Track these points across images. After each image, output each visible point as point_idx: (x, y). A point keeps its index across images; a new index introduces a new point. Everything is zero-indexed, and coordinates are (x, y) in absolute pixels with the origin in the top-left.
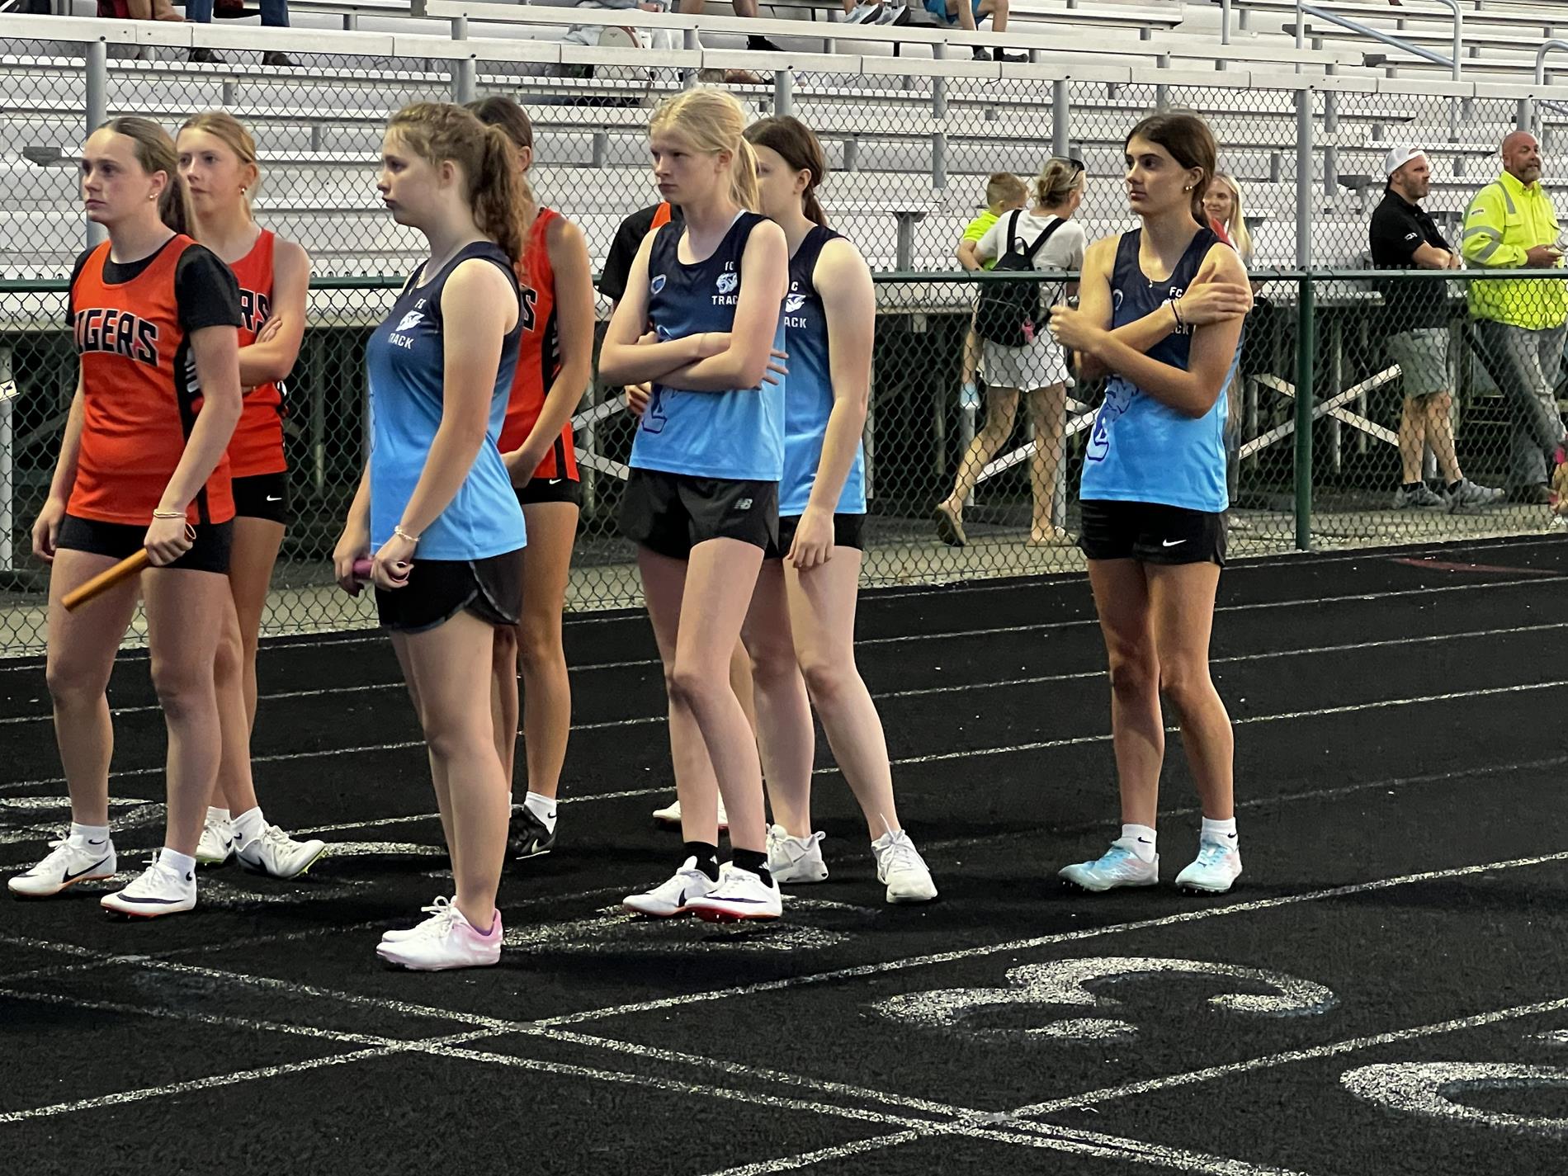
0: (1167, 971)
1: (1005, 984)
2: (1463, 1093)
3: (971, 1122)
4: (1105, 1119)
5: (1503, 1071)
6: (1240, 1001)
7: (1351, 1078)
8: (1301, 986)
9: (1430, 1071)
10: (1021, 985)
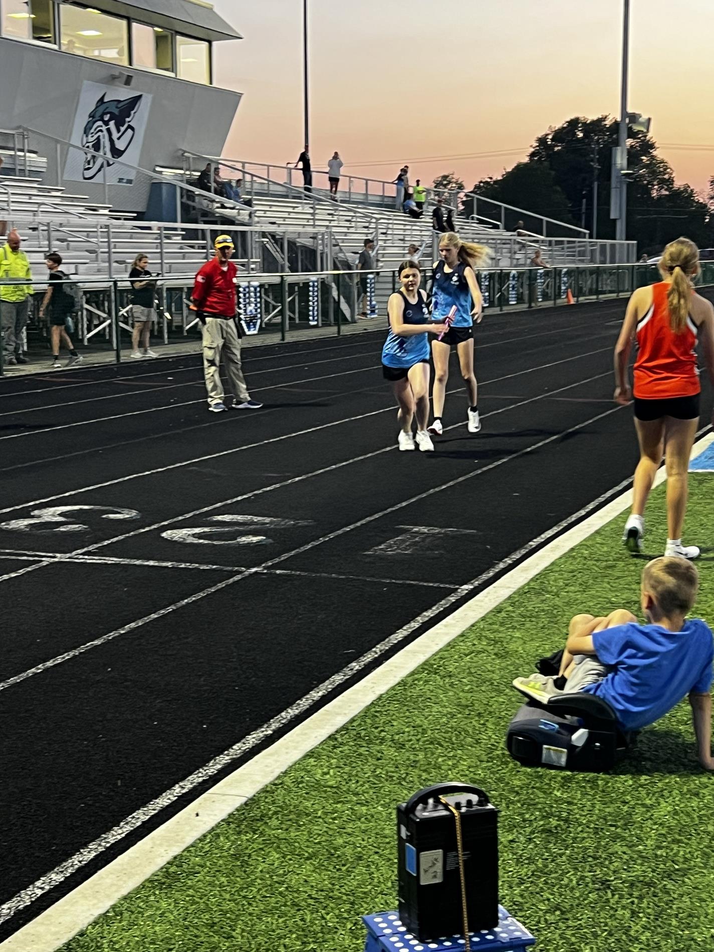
0: (81, 509)
1: (33, 517)
2: (199, 536)
3: (60, 557)
4: (101, 552)
5: (206, 530)
6: (112, 516)
7: (164, 535)
8: (126, 511)
9: (185, 531)
10: (39, 517)
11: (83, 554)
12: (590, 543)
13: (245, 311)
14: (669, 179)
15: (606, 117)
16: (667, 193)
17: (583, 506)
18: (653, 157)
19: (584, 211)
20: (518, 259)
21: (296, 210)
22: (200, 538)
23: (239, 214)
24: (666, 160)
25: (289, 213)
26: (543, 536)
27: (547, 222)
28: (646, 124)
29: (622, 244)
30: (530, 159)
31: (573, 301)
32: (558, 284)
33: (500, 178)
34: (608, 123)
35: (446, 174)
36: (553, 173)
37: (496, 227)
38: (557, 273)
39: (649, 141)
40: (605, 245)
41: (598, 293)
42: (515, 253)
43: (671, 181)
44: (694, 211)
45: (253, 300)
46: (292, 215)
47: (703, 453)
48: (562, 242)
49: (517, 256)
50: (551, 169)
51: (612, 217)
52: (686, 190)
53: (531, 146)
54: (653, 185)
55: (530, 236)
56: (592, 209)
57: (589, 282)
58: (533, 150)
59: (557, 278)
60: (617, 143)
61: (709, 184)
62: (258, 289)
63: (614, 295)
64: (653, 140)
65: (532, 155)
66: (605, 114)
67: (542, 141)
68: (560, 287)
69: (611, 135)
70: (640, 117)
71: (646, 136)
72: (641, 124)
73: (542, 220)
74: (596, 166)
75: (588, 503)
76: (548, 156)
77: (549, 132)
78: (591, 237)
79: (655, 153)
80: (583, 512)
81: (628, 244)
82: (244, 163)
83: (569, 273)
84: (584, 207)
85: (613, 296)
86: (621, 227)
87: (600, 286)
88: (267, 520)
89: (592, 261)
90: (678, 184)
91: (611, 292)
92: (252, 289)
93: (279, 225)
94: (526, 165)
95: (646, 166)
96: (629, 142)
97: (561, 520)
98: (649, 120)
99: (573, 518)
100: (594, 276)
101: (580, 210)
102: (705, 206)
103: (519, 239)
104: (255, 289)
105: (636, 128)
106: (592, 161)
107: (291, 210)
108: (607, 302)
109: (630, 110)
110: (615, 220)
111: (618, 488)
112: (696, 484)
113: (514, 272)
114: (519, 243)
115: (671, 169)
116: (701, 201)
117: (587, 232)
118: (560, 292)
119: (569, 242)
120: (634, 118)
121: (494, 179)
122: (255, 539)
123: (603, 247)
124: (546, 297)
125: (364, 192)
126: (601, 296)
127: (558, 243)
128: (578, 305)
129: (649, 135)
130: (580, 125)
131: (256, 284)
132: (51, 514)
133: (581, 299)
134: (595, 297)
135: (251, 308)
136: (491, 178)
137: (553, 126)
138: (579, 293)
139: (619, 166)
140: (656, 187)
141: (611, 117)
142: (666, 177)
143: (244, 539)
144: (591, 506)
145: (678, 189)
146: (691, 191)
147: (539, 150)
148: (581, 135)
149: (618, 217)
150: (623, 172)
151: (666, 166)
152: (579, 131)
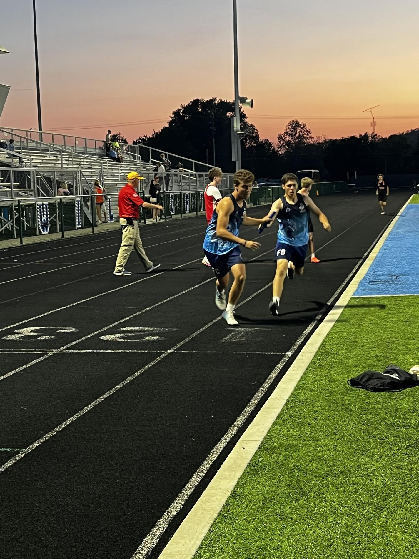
1: (17, 333)
3: (55, 351)
5: (123, 335)
6: (62, 331)
7: (102, 338)
8: (68, 328)
9: (112, 336)
10: (21, 333)
11: (66, 349)
13: (41, 220)
15: (215, 98)
16: (255, 145)
18: (245, 123)
19: (207, 156)
21: (46, 158)
22: (123, 339)
23: (13, 161)
24: (253, 124)
25: (42, 160)
27: (195, 163)
28: (251, 104)
30: (170, 125)
33: (151, 136)
34: (217, 102)
35: (115, 134)
36: (186, 133)
43: (257, 137)
45: (45, 213)
46: (44, 161)
47: (358, 288)
51: (233, 160)
52: (266, 143)
53: (170, 117)
54: (247, 140)
58: (171, 119)
61: (277, 139)
62: (48, 206)
64: (245, 112)
65: (171, 123)
66: (214, 97)
67: (176, 113)
70: (247, 99)
72: (248, 103)
73: (192, 162)
74: (214, 129)
76: (181, 123)
77: (180, 108)
79: (246, 120)
82: (12, 130)
84: (207, 153)
86: (238, 165)
88: (152, 329)
90: (261, 138)
92: (44, 206)
93: (39, 167)
94: (168, 128)
98: (252, 101)
101: (205, 156)
103: (181, 174)
104: (46, 206)
106: (210, 126)
107: (42, 158)
109: (240, 95)
110: (235, 162)
115: (257, 130)
116: (275, 149)
121: (148, 137)
122: (155, 338)
125: (85, 146)
130: (199, 104)
131: (46, 203)
132: (26, 331)
135: (44, 218)
136: (146, 137)
137: (183, 104)
139: (235, 129)
140: (248, 141)
141: (218, 99)
142: (254, 135)
143: (148, 338)
145: (262, 142)
146: (270, 143)
147: (175, 119)
148: (201, 110)
149: (236, 160)
150: (238, 132)
151: (254, 128)
152: (199, 107)
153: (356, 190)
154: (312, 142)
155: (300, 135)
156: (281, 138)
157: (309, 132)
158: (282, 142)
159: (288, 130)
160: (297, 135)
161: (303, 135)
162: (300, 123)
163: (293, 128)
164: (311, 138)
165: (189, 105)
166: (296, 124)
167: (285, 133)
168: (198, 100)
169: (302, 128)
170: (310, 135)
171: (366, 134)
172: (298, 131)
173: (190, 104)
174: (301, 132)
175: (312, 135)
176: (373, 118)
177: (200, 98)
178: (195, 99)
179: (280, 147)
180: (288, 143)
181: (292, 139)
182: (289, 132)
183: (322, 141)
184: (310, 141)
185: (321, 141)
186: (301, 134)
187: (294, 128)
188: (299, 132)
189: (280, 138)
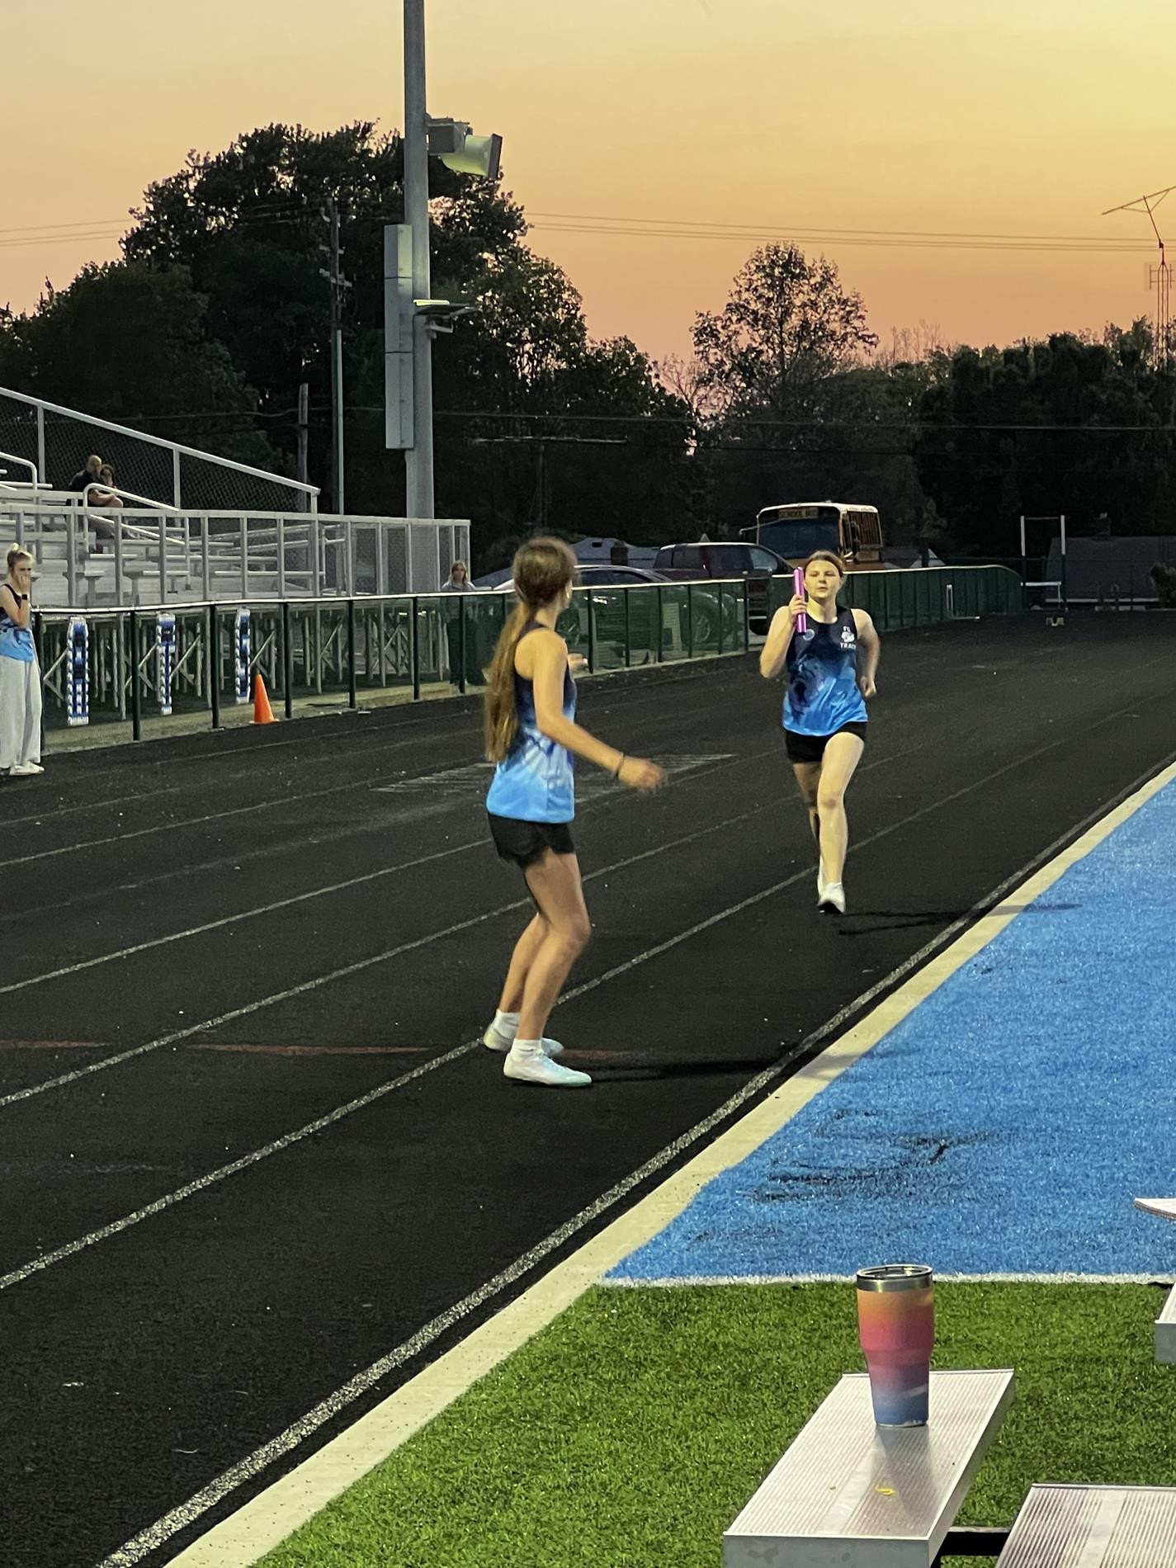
12: (312, 1544)
14: (569, 322)
15: (368, 128)
16: (563, 365)
17: (293, 1416)
18: (517, 255)
19: (304, 419)
20: (92, 579)
24: (556, 262)
26: (157, 1528)
27: (182, 456)
28: (488, 154)
29: (426, 530)
30: (128, 255)
31: (273, 712)
32: (224, 657)
33: (32, 312)
34: (375, 145)
36: (203, 300)
37: (23, 475)
38: (218, 622)
39: (504, 202)
40: (373, 531)
41: (351, 683)
42: (83, 558)
43: (573, 329)
44: (648, 424)
47: (678, 1222)
48: (234, 523)
49: (91, 569)
50: (195, 288)
51: (391, 443)
52: (621, 358)
53: (132, 212)
54: (521, 342)
55: (128, 503)
56: (330, 414)
57: (323, 654)
58: (138, 224)
59: (223, 636)
60: (397, 211)
63: (404, 693)
64: (516, 201)
65: (135, 241)
66: (363, 120)
67: (166, 197)
68: (230, 668)
69: (384, 183)
70: (469, 131)
71: (492, 190)
72: (474, 155)
74: (339, 279)
75: (310, 1407)
76: (188, 244)
77: (187, 169)
78: (326, 506)
79: (522, 242)
80: (291, 1439)
81: (444, 530)
83: (259, 622)
84: (304, 407)
85: (402, 693)
86: (419, 477)
87: (359, 662)
89: (331, 581)
91: (393, 681)
94: (114, 270)
95: (496, 283)
96: (438, 207)
97: (219, 1471)
98: (497, 140)
99: (261, 1459)
100: (340, 629)
101: (294, 417)
102: (685, 407)
103: (96, 514)
105: (456, 165)
106: (325, 264)
108: (386, 716)
110: (401, 453)
111: (405, 1352)
112: (650, 1327)
113: (79, 621)
114: (93, 525)
115: (574, 292)
116: (671, 390)
117: (315, 490)
118: (231, 683)
119: (252, 523)
120: (447, 134)
121: (17, 315)
123: (365, 539)
124: (184, 698)
126: (360, 696)
127: (217, 526)
128: (289, 727)
129: (504, 186)
130: (285, 150)
133: (298, 705)
134: (344, 698)
138: (292, 683)
139: (405, 284)
140: (527, 347)
142: (560, 315)
144: (318, 1417)
145: (599, 354)
146: (639, 359)
147: (156, 228)
148: (289, 180)
149: (409, 444)
150: (420, 303)
151: (559, 283)
152: (282, 169)
153: (1056, 610)
154: (868, 361)
155: (805, 324)
156: (714, 334)
157: (850, 309)
158: (715, 355)
159: (745, 295)
160: (794, 321)
161: (822, 327)
162: (808, 263)
163: (771, 287)
164: (863, 338)
165: (231, 156)
166: (785, 266)
167: (730, 308)
168: (279, 131)
169: (818, 288)
170: (857, 323)
171: (1137, 326)
172: (798, 302)
173: (239, 150)
174: (814, 305)
175: (871, 325)
176: (1161, 246)
177: (289, 123)
178: (263, 126)
179: (703, 381)
180: (747, 365)
181: (767, 340)
182: (753, 306)
183: (922, 354)
184: (861, 352)
185: (916, 354)
186: (813, 317)
187: (777, 285)
188: (804, 305)
189: (706, 333)
